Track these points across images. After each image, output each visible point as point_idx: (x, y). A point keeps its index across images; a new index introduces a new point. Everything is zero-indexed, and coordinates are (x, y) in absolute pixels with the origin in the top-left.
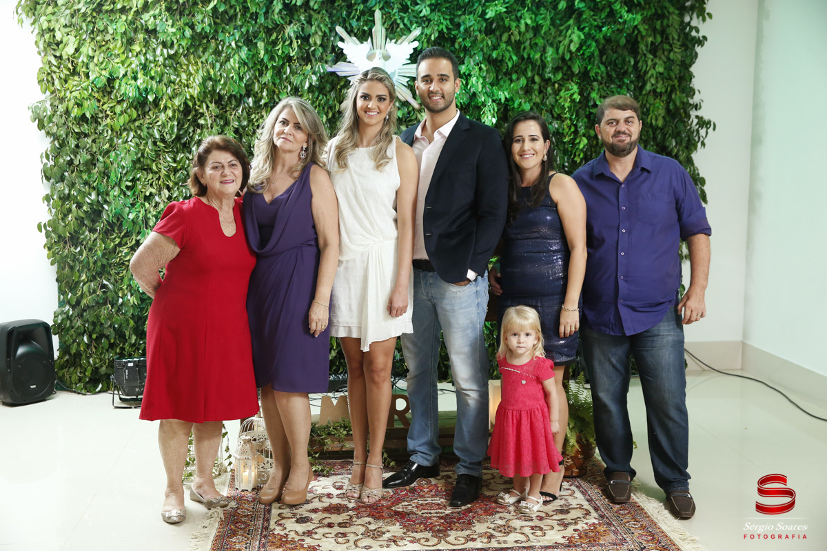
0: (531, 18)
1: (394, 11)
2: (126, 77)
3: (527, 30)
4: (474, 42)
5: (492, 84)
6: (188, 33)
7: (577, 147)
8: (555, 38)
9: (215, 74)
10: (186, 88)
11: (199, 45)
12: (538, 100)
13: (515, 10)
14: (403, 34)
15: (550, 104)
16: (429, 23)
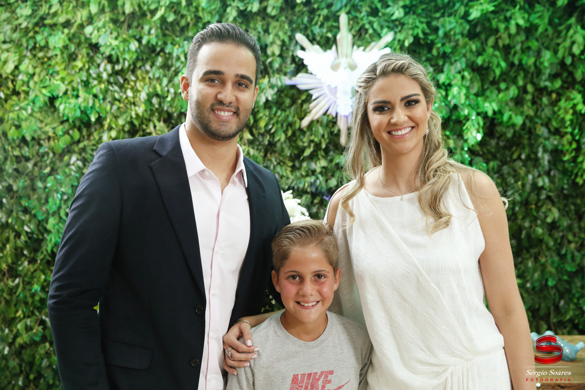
0: (523, 18)
1: (363, 14)
2: (66, 96)
3: (518, 33)
4: (455, 48)
5: (477, 95)
6: (134, 45)
7: (579, 166)
8: (552, 40)
9: (162, 90)
10: (133, 106)
11: (147, 59)
12: (531, 113)
13: (503, 10)
14: (372, 41)
15: (546, 117)
16: (402, 28)
